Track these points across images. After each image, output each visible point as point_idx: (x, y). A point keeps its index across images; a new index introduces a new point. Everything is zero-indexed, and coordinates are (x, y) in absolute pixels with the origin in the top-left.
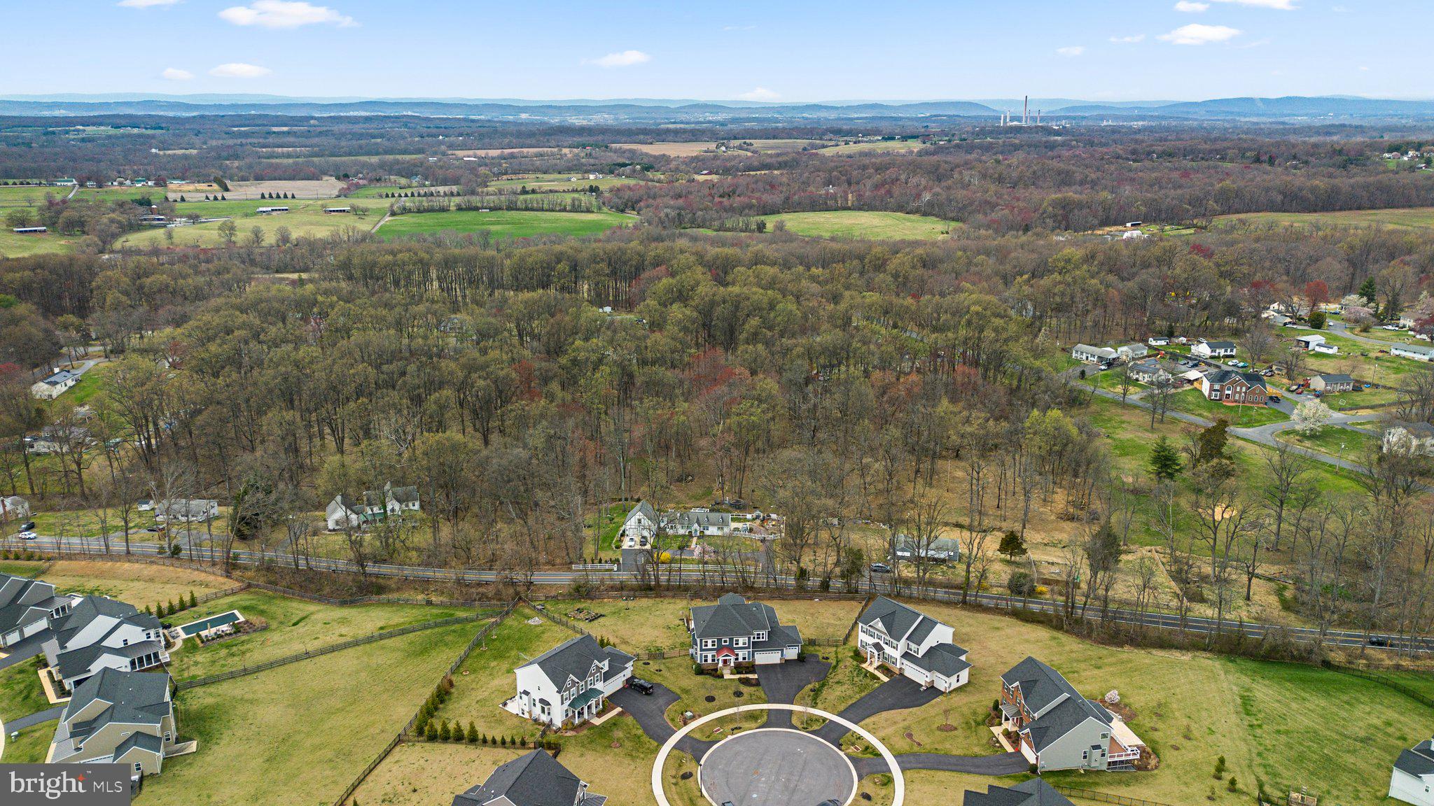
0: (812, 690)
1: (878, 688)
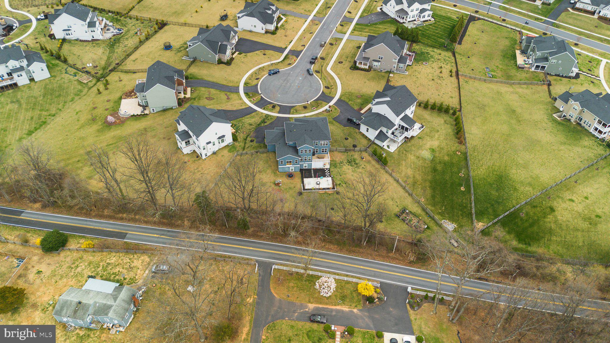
0: (266, 122)
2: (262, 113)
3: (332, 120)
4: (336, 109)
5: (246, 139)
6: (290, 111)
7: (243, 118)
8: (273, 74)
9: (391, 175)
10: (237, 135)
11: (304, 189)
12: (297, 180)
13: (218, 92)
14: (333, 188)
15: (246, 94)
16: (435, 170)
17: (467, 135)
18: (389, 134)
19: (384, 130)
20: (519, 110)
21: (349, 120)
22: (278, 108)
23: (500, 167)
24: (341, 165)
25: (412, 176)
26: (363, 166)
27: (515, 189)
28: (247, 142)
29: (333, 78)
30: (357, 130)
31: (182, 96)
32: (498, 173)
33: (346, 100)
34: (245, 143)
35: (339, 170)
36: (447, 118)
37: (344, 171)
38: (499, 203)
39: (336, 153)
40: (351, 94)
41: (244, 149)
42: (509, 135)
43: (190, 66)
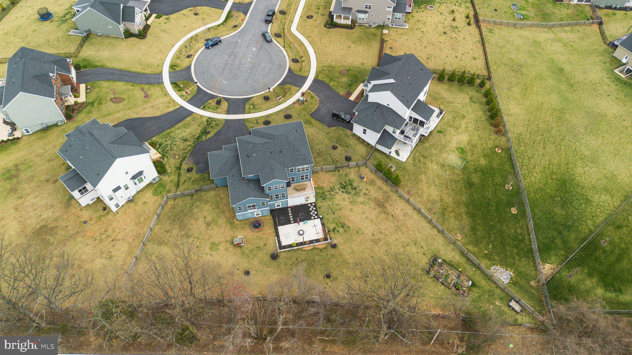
0: (209, 132)
1: (154, 136)
2: (201, 117)
3: (309, 117)
4: (312, 97)
5: (179, 168)
6: (244, 108)
7: (173, 129)
8: (212, 46)
9: (408, 201)
10: (164, 163)
11: (281, 247)
12: (268, 229)
13: (129, 86)
14: (325, 239)
15: (175, 84)
16: (470, 184)
17: (505, 118)
18: (397, 135)
19: (390, 129)
20: (567, 68)
21: (334, 115)
22: (225, 105)
23: (559, 165)
24: (332, 193)
25: (438, 199)
26: (364, 191)
27: (588, 201)
28: (182, 171)
29: (301, 44)
30: (348, 132)
31: (71, 100)
32: (559, 177)
33: (325, 80)
34: (179, 175)
35: (330, 203)
36: (472, 92)
37: (338, 205)
38: (568, 228)
39: (322, 175)
40: (331, 69)
41: (178, 185)
42: (562, 111)
43: (81, 45)
